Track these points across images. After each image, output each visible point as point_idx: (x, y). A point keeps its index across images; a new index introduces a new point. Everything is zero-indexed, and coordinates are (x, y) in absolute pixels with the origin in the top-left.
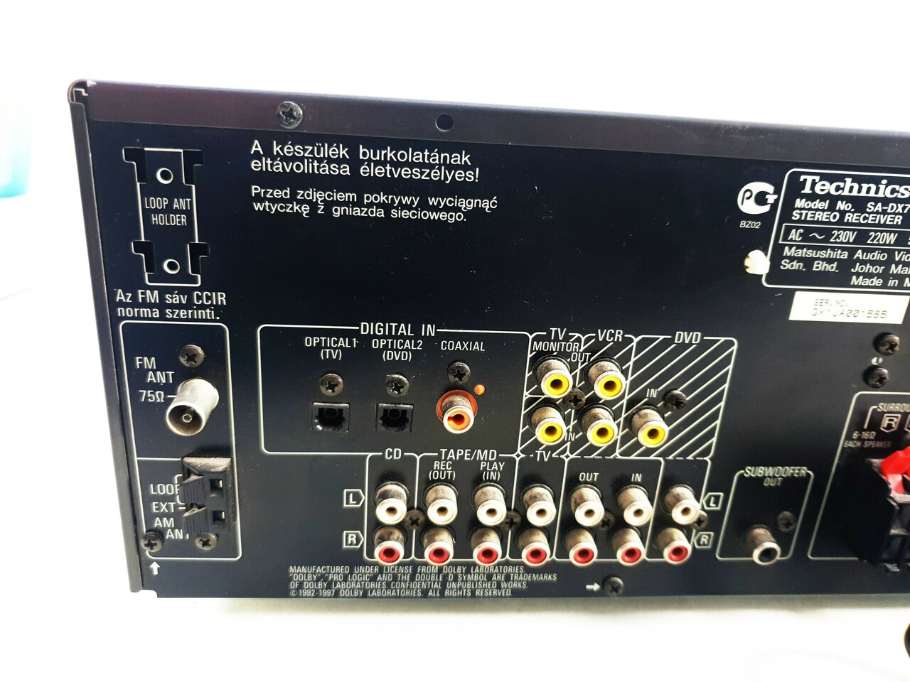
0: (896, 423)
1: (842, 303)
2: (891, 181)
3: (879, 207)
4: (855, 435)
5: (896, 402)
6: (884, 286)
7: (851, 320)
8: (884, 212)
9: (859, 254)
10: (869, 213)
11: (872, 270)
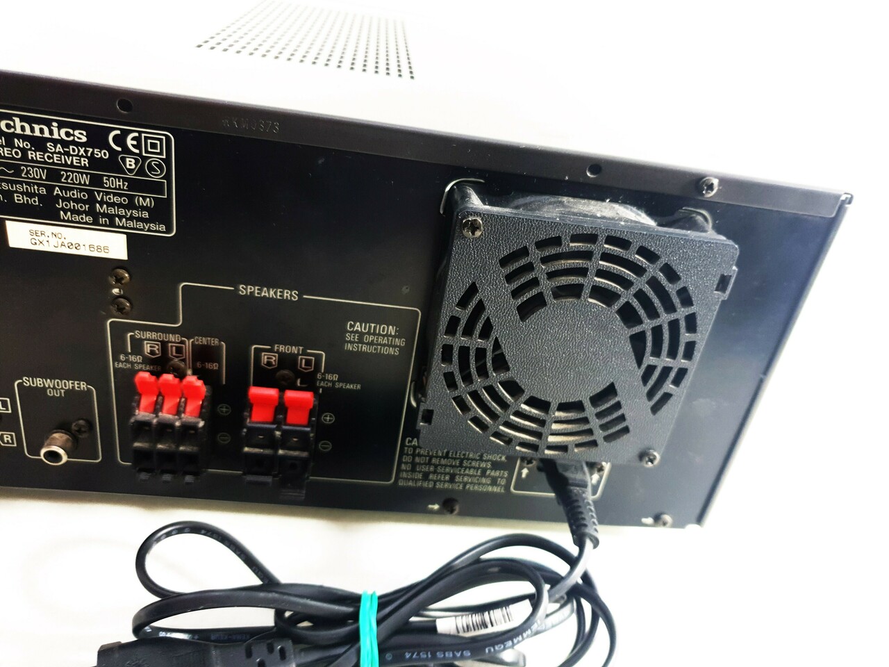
0: (158, 349)
1: (60, 236)
2: (61, 125)
3: (59, 148)
4: (122, 357)
5: (151, 331)
6: (96, 222)
7: (73, 251)
8: (67, 154)
9: (57, 191)
10: (52, 153)
11: (78, 207)
